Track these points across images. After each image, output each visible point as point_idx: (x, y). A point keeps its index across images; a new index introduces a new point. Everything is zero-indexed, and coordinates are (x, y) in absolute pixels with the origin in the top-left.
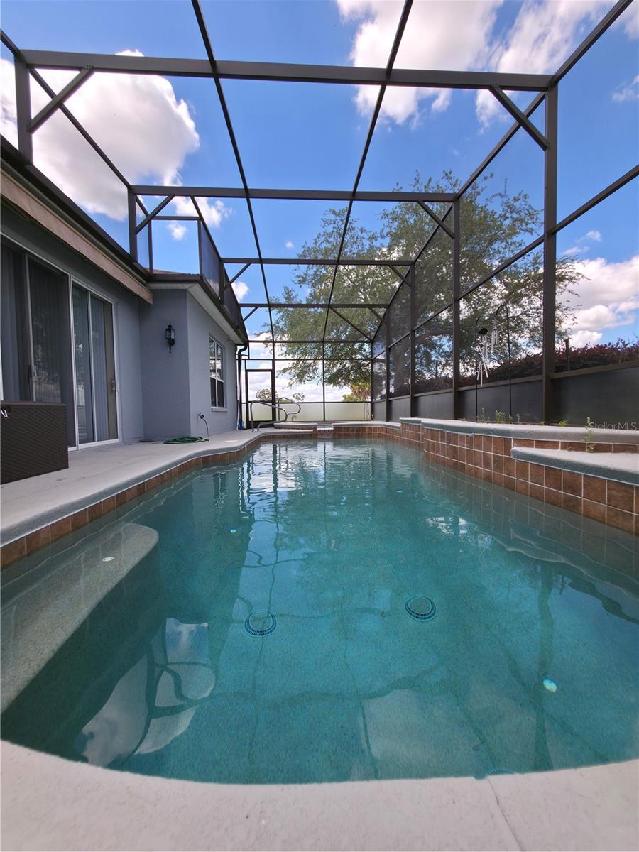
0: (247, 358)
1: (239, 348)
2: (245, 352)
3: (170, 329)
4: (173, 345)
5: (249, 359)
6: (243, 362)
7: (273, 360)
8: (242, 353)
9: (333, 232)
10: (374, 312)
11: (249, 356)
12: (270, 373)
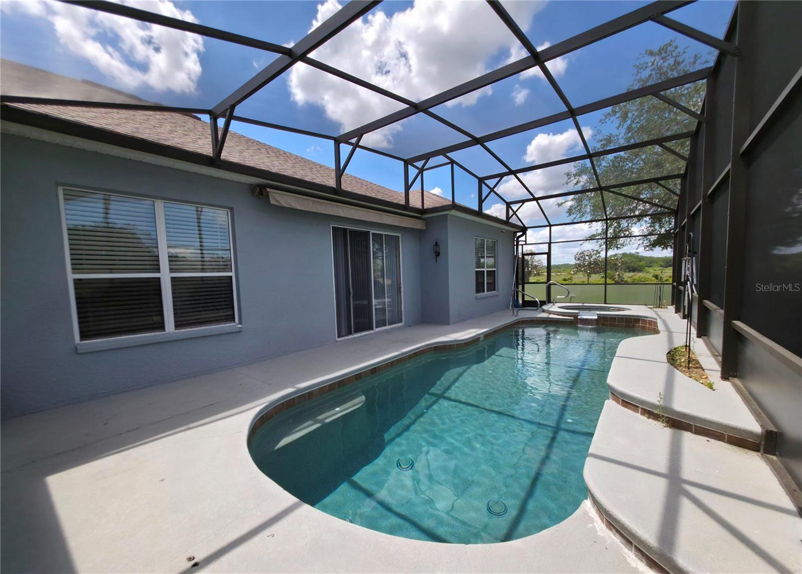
0: (524, 243)
1: (519, 234)
2: (523, 238)
3: (436, 244)
4: (439, 255)
5: (526, 244)
6: (520, 247)
7: (550, 244)
8: (520, 239)
9: (650, 75)
10: (660, 185)
11: (526, 241)
12: (546, 256)
